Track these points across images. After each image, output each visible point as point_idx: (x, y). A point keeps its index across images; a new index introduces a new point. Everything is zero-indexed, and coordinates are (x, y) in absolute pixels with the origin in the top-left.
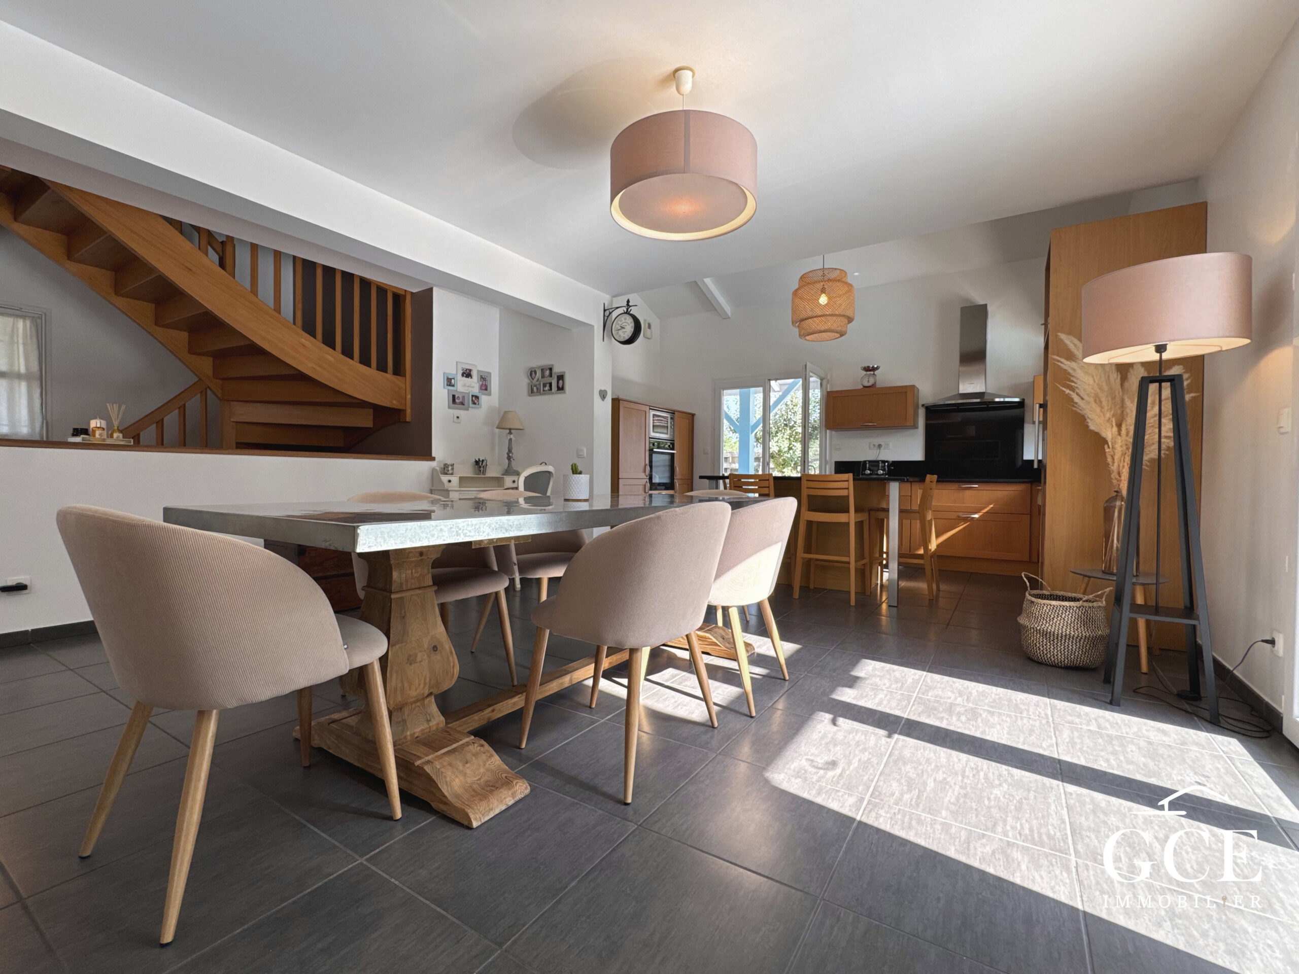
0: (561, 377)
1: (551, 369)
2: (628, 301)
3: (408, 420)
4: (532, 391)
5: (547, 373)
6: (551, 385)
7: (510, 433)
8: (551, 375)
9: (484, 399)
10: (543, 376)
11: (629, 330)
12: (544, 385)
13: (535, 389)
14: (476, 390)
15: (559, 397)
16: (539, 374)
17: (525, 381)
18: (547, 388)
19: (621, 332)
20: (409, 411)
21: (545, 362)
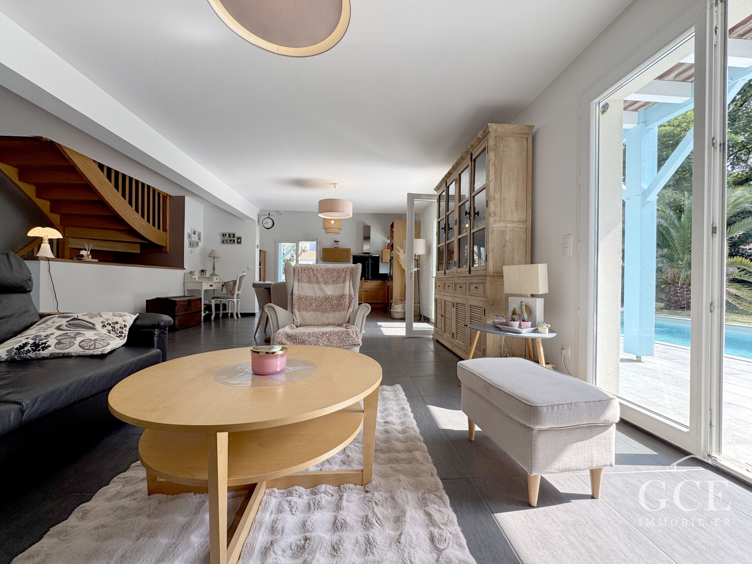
0: (239, 238)
1: (234, 235)
2: (269, 214)
3: (168, 251)
4: (223, 242)
5: (232, 236)
6: (234, 241)
7: (214, 259)
8: (234, 237)
9: (199, 243)
10: (229, 237)
11: (270, 224)
12: (231, 240)
13: (225, 241)
14: (197, 240)
15: (239, 245)
16: (227, 236)
17: (219, 238)
18: (232, 242)
19: (266, 224)
20: (168, 247)
21: (231, 231)
